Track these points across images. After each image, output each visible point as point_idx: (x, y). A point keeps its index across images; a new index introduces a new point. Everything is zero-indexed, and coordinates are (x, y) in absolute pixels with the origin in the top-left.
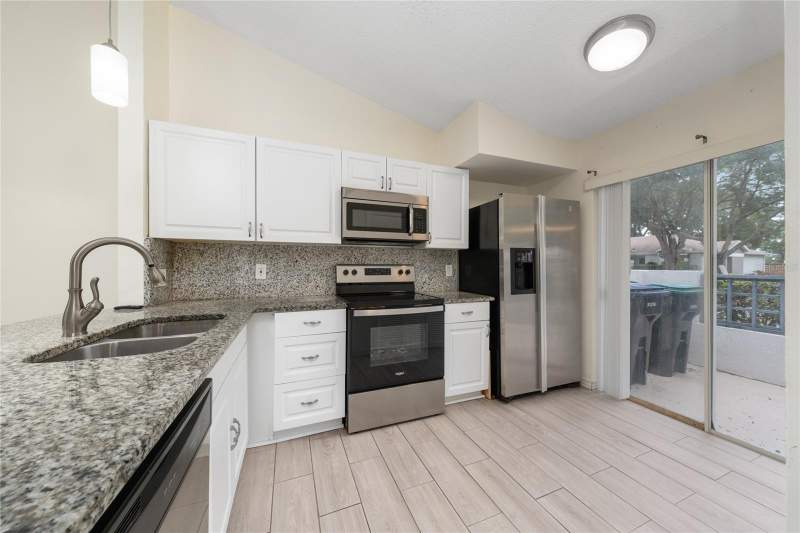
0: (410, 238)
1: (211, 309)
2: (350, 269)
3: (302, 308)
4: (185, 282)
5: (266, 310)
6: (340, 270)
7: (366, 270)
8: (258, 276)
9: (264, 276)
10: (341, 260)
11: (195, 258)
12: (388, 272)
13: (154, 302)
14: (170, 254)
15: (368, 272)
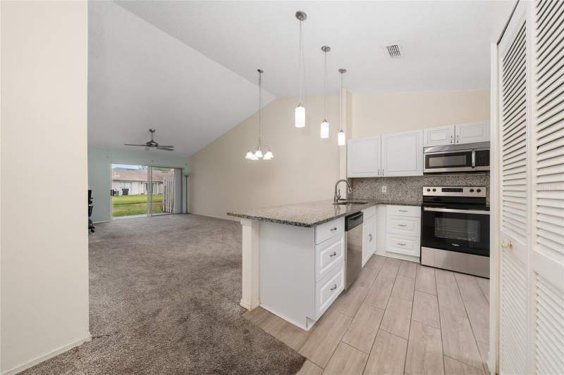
0: (474, 170)
1: (364, 202)
2: (432, 188)
3: (398, 204)
4: (357, 192)
5: (383, 203)
6: (425, 189)
7: (443, 189)
8: (383, 191)
9: (385, 191)
10: (426, 184)
11: (360, 184)
12: (461, 190)
13: (349, 199)
14: (353, 182)
15: (444, 190)
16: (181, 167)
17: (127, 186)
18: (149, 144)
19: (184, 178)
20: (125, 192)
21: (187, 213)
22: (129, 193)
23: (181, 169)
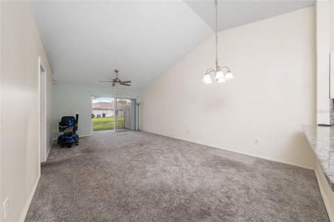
16: (134, 98)
17: (105, 112)
18: (115, 81)
19: (137, 106)
20: (104, 115)
21: (139, 130)
22: (106, 116)
23: (135, 100)
